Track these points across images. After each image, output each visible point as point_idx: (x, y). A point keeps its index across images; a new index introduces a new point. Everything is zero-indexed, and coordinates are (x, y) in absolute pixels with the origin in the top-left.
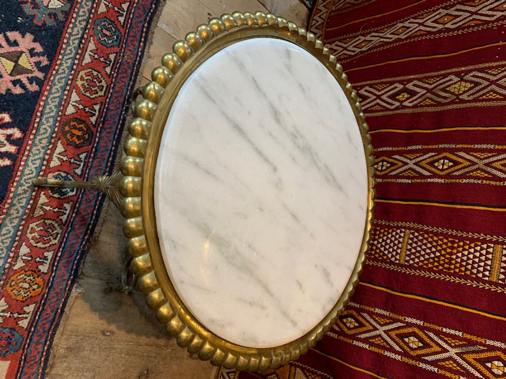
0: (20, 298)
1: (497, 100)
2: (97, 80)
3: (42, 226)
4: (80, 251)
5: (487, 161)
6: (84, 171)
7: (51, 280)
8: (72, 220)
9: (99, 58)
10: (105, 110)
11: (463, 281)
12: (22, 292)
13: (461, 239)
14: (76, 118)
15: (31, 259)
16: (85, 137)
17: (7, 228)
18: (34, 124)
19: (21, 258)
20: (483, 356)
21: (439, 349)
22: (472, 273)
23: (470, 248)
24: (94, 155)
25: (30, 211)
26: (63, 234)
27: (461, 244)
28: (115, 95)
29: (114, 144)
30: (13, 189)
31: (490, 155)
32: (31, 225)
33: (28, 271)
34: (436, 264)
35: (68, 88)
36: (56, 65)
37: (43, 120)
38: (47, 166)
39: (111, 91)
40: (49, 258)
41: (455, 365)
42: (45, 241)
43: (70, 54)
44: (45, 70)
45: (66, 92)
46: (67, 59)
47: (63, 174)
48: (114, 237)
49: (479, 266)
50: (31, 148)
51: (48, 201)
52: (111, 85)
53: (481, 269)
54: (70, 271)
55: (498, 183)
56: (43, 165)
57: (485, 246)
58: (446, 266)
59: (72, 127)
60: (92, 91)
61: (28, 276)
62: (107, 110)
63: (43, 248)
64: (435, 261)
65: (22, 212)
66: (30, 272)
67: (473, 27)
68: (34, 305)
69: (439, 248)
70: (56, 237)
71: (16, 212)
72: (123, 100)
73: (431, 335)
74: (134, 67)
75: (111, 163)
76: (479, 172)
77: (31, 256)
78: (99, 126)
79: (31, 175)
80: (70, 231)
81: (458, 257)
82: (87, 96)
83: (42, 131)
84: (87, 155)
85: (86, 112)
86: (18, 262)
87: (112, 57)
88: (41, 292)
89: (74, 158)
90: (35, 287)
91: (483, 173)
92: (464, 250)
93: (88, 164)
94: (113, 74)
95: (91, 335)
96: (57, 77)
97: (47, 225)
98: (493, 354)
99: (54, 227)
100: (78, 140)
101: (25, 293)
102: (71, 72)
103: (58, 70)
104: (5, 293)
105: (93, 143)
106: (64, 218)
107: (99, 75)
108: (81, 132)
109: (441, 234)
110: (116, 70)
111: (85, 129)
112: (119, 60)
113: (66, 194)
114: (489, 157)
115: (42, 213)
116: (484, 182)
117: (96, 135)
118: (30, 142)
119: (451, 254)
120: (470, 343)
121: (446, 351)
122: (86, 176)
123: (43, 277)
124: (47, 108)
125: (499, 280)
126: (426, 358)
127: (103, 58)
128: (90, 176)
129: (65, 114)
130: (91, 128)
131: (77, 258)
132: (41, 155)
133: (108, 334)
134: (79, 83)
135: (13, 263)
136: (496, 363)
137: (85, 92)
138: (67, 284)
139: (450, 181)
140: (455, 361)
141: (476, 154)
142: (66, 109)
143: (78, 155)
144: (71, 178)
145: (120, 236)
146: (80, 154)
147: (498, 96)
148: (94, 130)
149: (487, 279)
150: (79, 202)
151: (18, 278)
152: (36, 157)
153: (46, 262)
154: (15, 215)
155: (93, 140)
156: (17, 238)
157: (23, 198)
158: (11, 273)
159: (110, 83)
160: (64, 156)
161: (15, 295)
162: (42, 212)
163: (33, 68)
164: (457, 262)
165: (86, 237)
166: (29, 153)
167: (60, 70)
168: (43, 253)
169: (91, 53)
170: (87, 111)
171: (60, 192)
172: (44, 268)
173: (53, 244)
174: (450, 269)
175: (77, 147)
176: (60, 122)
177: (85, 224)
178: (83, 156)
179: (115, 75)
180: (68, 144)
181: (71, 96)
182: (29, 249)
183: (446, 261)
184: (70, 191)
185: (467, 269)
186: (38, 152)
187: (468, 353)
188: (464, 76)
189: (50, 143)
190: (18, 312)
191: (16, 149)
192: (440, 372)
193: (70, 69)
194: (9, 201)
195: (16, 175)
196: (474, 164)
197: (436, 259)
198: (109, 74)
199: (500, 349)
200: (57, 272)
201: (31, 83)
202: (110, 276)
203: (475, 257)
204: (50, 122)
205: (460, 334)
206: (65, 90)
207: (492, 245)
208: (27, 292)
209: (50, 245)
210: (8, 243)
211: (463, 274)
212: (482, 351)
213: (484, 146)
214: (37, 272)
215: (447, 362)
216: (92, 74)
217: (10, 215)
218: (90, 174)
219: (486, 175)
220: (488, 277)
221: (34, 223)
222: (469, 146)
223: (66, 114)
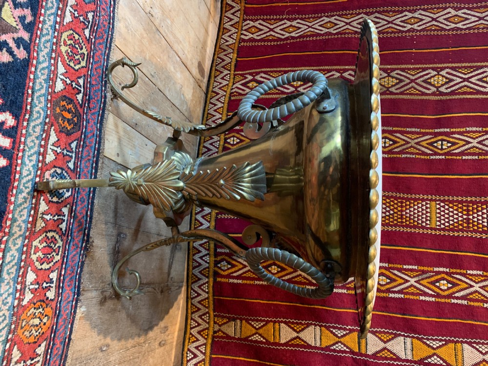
0: (32, 340)
1: (417, 94)
2: (79, 46)
3: (45, 242)
4: (80, 263)
5: (416, 141)
6: (76, 164)
7: (58, 305)
8: (71, 227)
9: (79, 16)
10: (88, 86)
11: (413, 230)
12: (34, 331)
13: (408, 199)
14: (65, 96)
15: (38, 286)
16: (74, 121)
17: (11, 253)
18: (26, 106)
19: (29, 288)
20: (433, 279)
21: (403, 281)
22: (418, 223)
23: (414, 205)
24: (84, 142)
25: (31, 225)
26: (64, 247)
27: (408, 203)
28: (95, 66)
29: (98, 127)
30: (13, 199)
31: (418, 136)
32: (34, 242)
33: (37, 302)
34: (391, 220)
35: (54, 55)
36: (40, 22)
37: (35, 100)
38: (43, 161)
39: (91, 61)
40: (54, 280)
41: (415, 290)
42: (49, 259)
43: (52, 8)
44: (30, 28)
45: (52, 61)
46: (49, 15)
47: (59, 171)
48: (103, 238)
49: (422, 218)
50: (26, 138)
51: (47, 208)
52: (90, 53)
53: (424, 220)
54: (74, 289)
55: (426, 157)
56: (39, 161)
57: (424, 203)
58: (399, 220)
59: (62, 109)
60: (75, 60)
61: (37, 309)
62: (90, 85)
63: (48, 269)
64: (390, 218)
65: (25, 228)
66: (39, 303)
67: (391, 33)
68: (45, 342)
69: (392, 208)
70: (59, 252)
71: (19, 229)
72: (101, 72)
73: (396, 272)
74: (109, 32)
75: (97, 151)
76: (412, 149)
77: (38, 283)
78: (85, 105)
79: (29, 176)
80: (70, 241)
81: (406, 213)
82: (71, 67)
83: (35, 115)
84: (77, 143)
85: (73, 89)
86: (26, 295)
87: (90, 16)
88: (51, 324)
89: (66, 148)
90: (45, 320)
91: (415, 150)
92: (410, 207)
93: (78, 154)
94: (92, 39)
95: (92, 356)
96: (43, 39)
97: (49, 239)
98: (439, 277)
99: (56, 240)
100: (69, 125)
101: (36, 332)
102: (54, 33)
103: (42, 30)
104: (17, 339)
105: (81, 127)
106: (63, 226)
107: (80, 38)
108: (71, 115)
109: (392, 197)
110: (94, 34)
111: (74, 111)
112: (96, 21)
113: (63, 196)
114: (418, 138)
115: (43, 225)
116: (417, 156)
117: (83, 118)
118: (24, 132)
119: (402, 211)
120: (424, 272)
121: (407, 281)
122: (78, 170)
123: (51, 306)
124: (37, 84)
125: (437, 226)
126: (394, 289)
127: (82, 17)
128: (81, 170)
129: (54, 92)
130: (79, 108)
131: (79, 272)
132: (36, 149)
133: (104, 349)
134: (64, 49)
135: (21, 297)
136: (442, 282)
137: (69, 62)
138: (72, 305)
139: (392, 156)
140: (415, 287)
141: (408, 135)
142: (55, 84)
143: (70, 144)
144: (65, 174)
145: (108, 235)
146: (71, 143)
147: (417, 92)
148: (81, 111)
149: (428, 226)
150: (75, 204)
151: (28, 315)
152: (32, 151)
153: (52, 285)
154: (19, 233)
155: (82, 124)
156: (23, 263)
157: (24, 208)
158: (21, 311)
159: (89, 50)
160: (57, 147)
161: (27, 337)
162: (43, 223)
163: (17, 25)
164: (406, 217)
165: (84, 244)
166: (24, 147)
167: (44, 29)
168: (49, 276)
169: (71, 10)
170: (74, 86)
171: (58, 195)
172: (51, 294)
173: (56, 262)
174: (402, 222)
175: (68, 134)
176: (51, 101)
177: (82, 228)
178: (74, 145)
179: (93, 40)
180: (60, 131)
181: (57, 66)
182: (35, 274)
183: (399, 216)
184: (66, 191)
185: (414, 221)
186: (33, 144)
187: (423, 279)
188: (390, 73)
189: (44, 131)
190: (30, 358)
191: (10, 143)
192: (406, 296)
193: (53, 28)
194: (10, 216)
195: (14, 178)
196: (408, 143)
197: (391, 216)
198: (88, 38)
199: (443, 272)
200: (63, 294)
201: (18, 47)
202: (103, 285)
203: (418, 212)
204: (42, 102)
205: (416, 267)
206: (51, 58)
207: (429, 202)
208: (38, 329)
209: (54, 263)
210: (15, 273)
211: (412, 225)
212: (432, 276)
213: (413, 130)
214: (45, 301)
215: (410, 289)
216: (74, 37)
217: (13, 235)
218: (81, 168)
219: (417, 151)
220: (429, 225)
221: (36, 239)
222: (402, 129)
223: (56, 91)
